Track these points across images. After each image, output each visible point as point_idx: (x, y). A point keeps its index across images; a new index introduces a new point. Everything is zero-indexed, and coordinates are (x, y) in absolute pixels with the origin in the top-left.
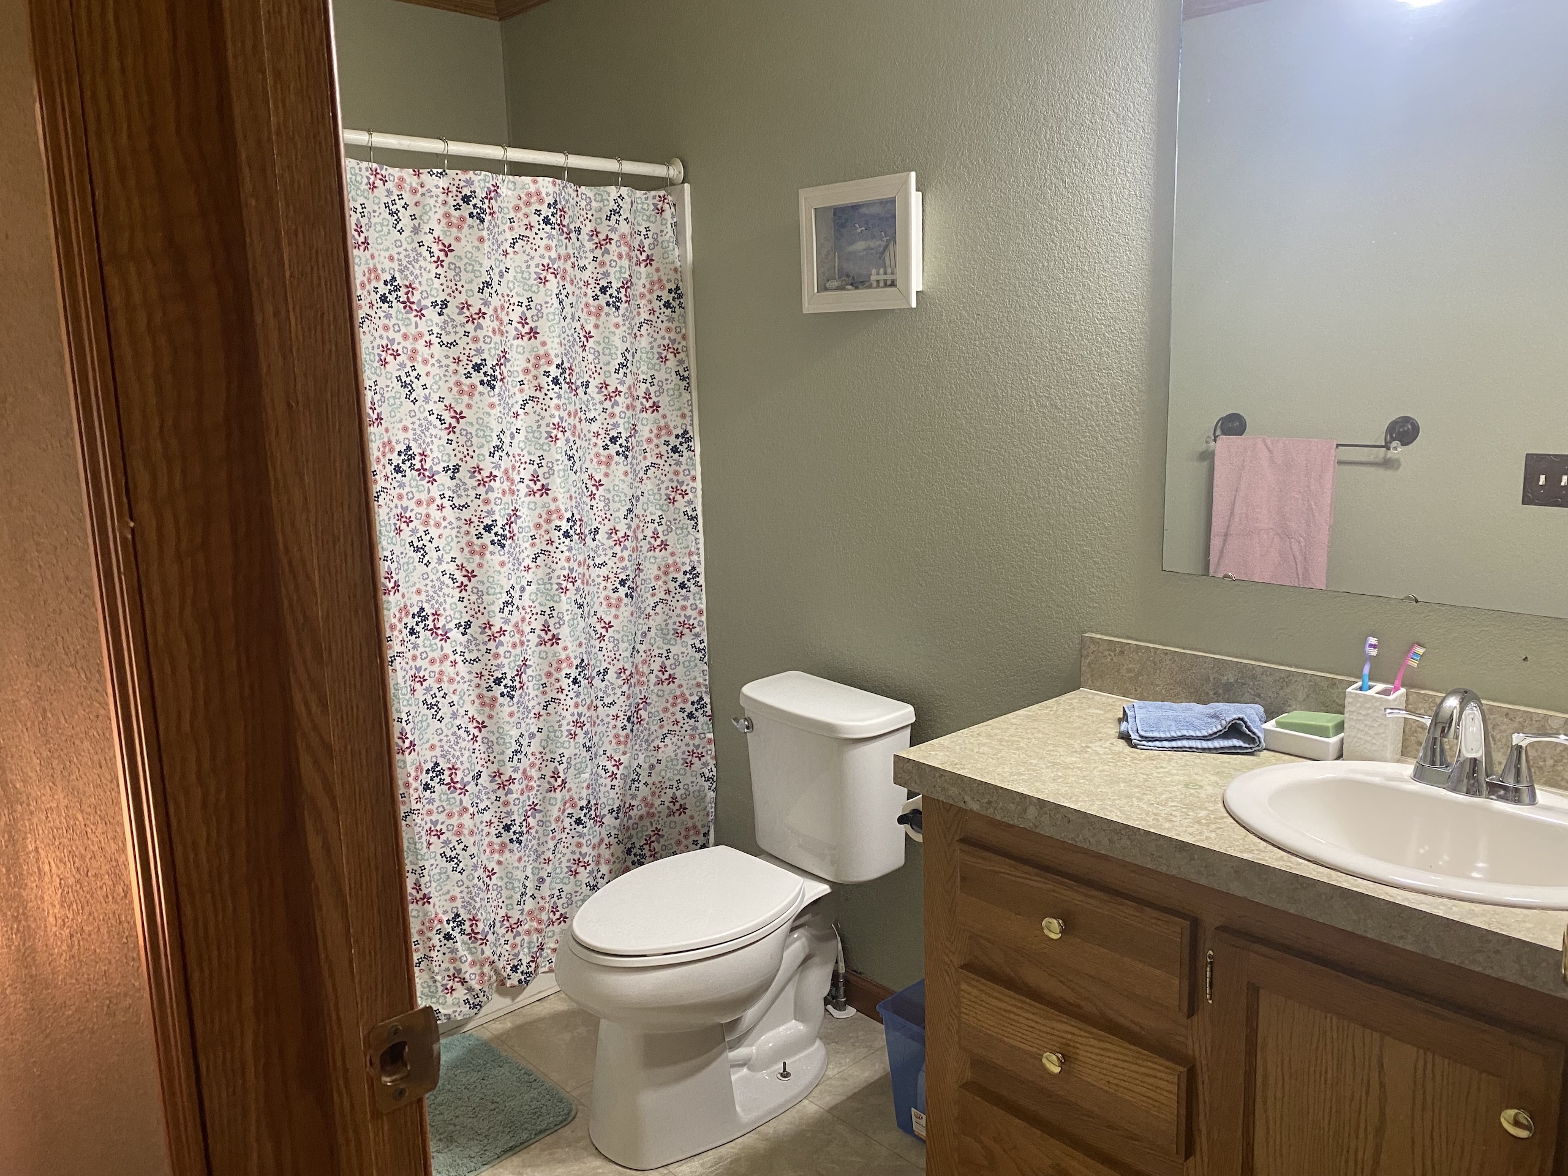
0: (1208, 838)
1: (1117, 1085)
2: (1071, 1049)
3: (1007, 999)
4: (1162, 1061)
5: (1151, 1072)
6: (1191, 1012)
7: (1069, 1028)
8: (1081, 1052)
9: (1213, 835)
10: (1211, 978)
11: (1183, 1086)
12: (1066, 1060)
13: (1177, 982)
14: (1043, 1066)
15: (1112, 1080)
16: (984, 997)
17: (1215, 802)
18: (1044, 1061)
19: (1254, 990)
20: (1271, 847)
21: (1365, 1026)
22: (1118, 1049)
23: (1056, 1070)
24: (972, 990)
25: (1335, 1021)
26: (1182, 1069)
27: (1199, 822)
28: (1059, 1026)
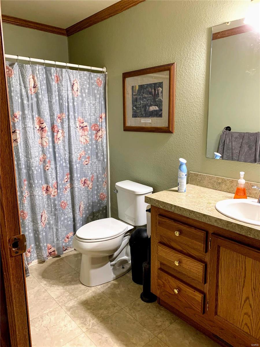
0: (210, 214)
1: (190, 268)
2: (181, 260)
3: (168, 250)
4: (200, 263)
5: (197, 265)
6: (206, 252)
7: (180, 256)
8: (183, 261)
9: (211, 213)
10: (210, 244)
11: (204, 268)
12: (180, 262)
13: (203, 245)
14: (175, 264)
15: (189, 267)
16: (163, 249)
17: (213, 207)
18: (175, 263)
19: (219, 247)
20: (224, 216)
21: (242, 254)
22: (190, 260)
23: (177, 265)
24: (161, 248)
25: (236, 253)
26: (204, 264)
27: (209, 210)
28: (178, 255)
